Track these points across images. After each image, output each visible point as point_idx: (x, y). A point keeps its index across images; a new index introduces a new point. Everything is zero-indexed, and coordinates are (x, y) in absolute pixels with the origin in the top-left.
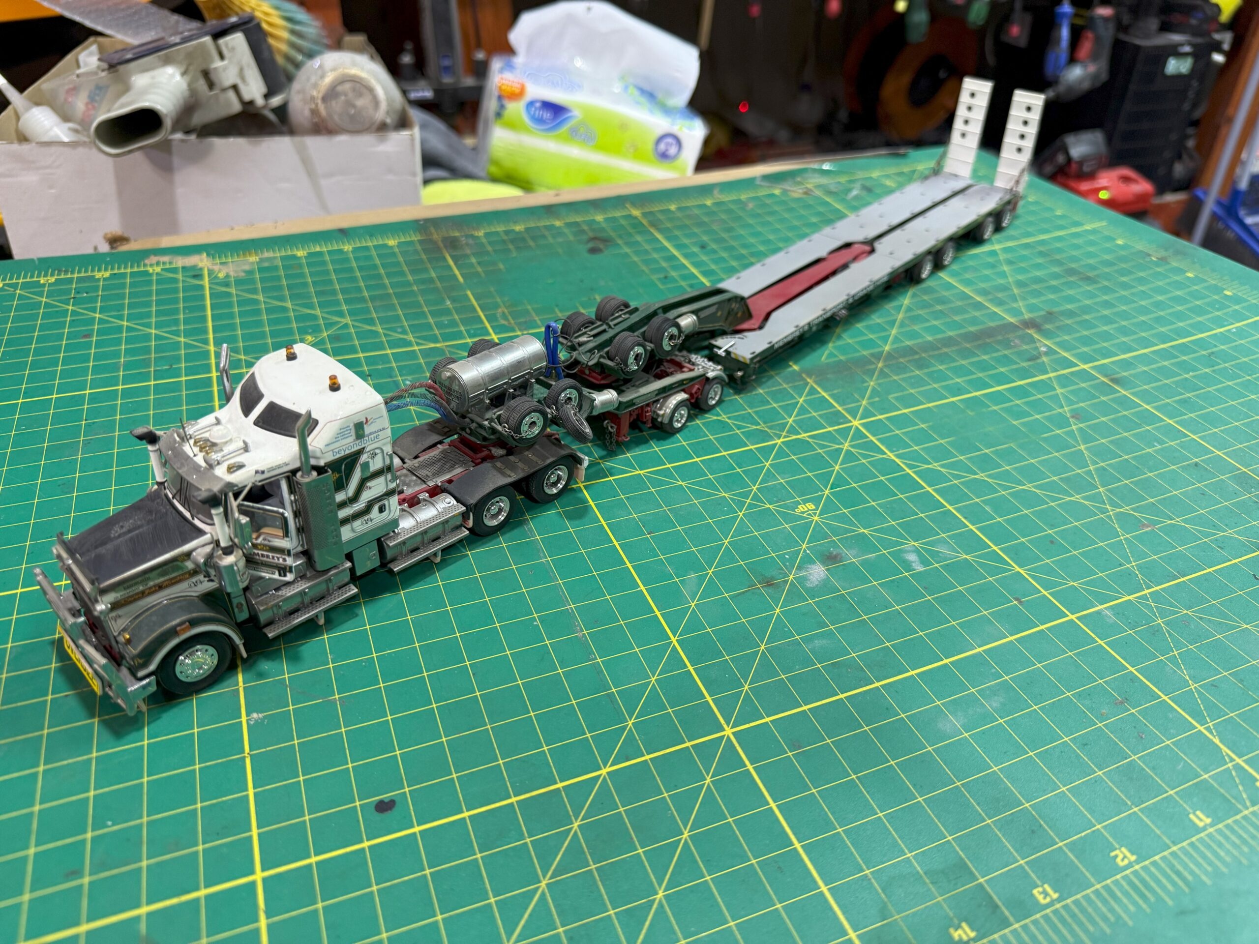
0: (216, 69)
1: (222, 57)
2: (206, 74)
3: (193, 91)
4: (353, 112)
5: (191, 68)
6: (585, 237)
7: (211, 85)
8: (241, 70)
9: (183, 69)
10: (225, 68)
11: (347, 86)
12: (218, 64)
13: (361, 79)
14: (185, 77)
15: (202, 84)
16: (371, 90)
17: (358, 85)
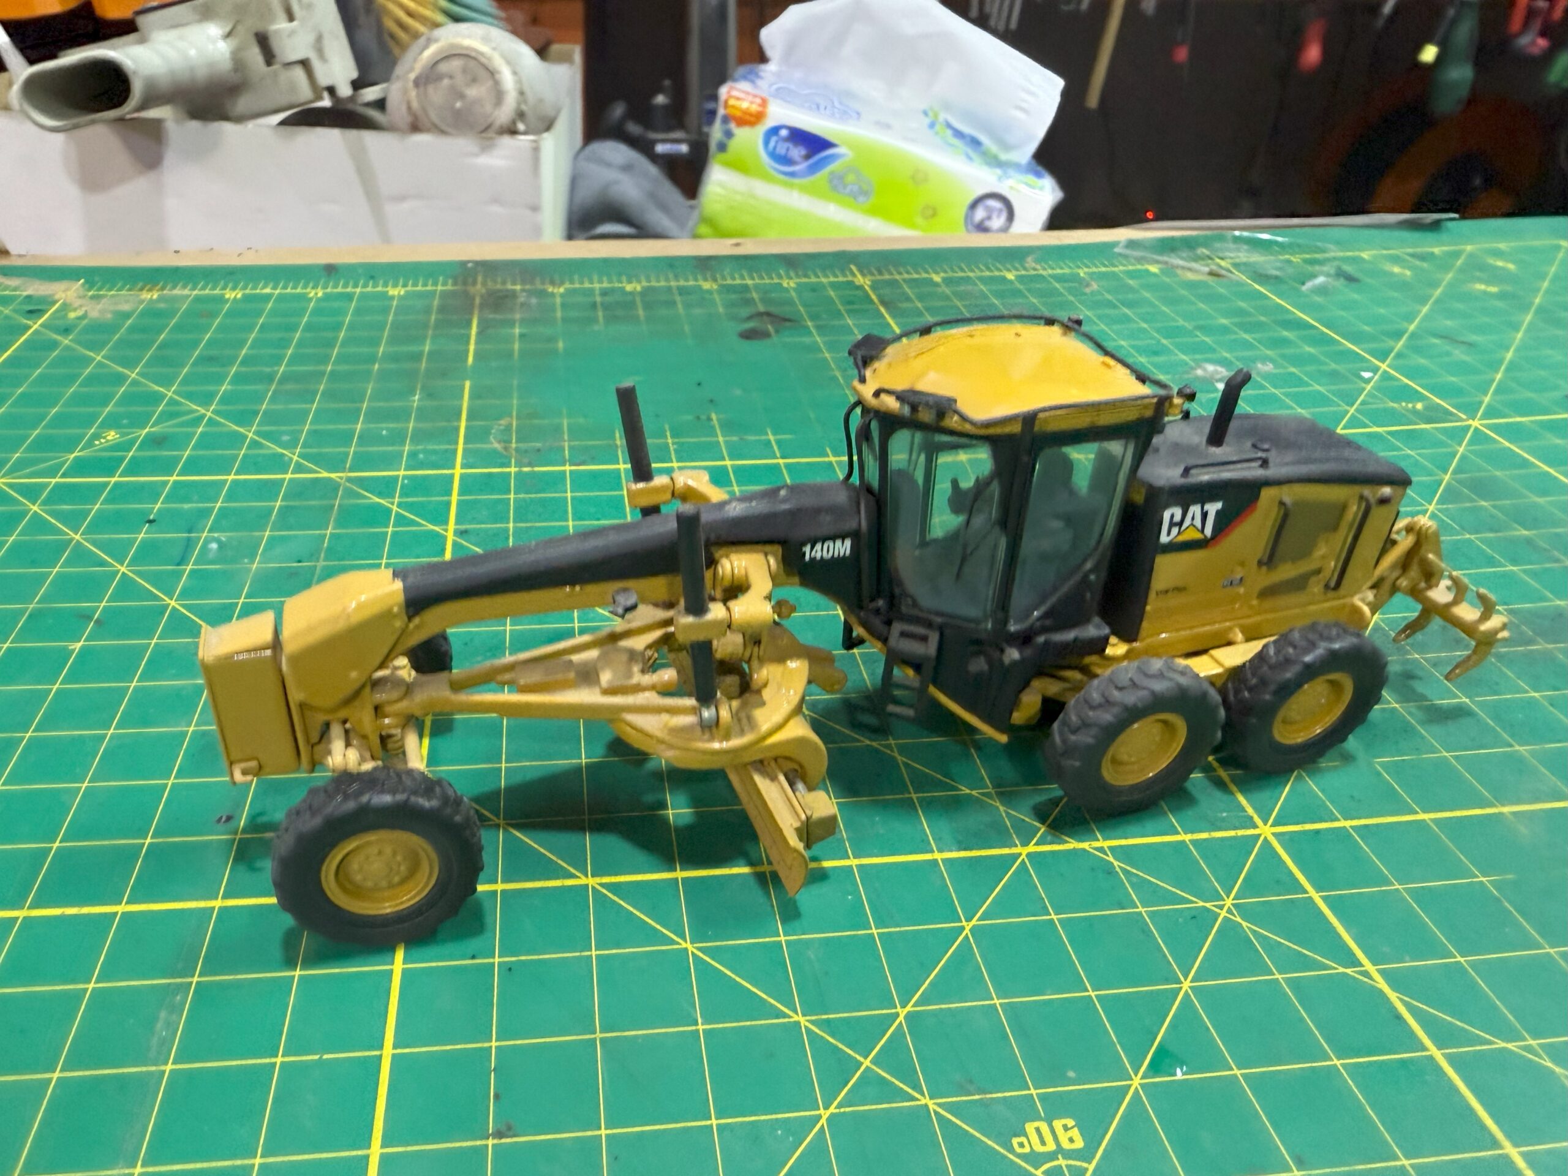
0: (277, 32)
1: (291, 18)
2: (263, 41)
3: (239, 63)
4: (458, 105)
5: (239, 28)
6: (745, 312)
7: (269, 56)
8: (319, 39)
9: (228, 29)
10: (292, 33)
11: (456, 64)
12: (280, 26)
13: (482, 54)
14: (228, 40)
15: (255, 55)
16: (492, 73)
17: (472, 63)
